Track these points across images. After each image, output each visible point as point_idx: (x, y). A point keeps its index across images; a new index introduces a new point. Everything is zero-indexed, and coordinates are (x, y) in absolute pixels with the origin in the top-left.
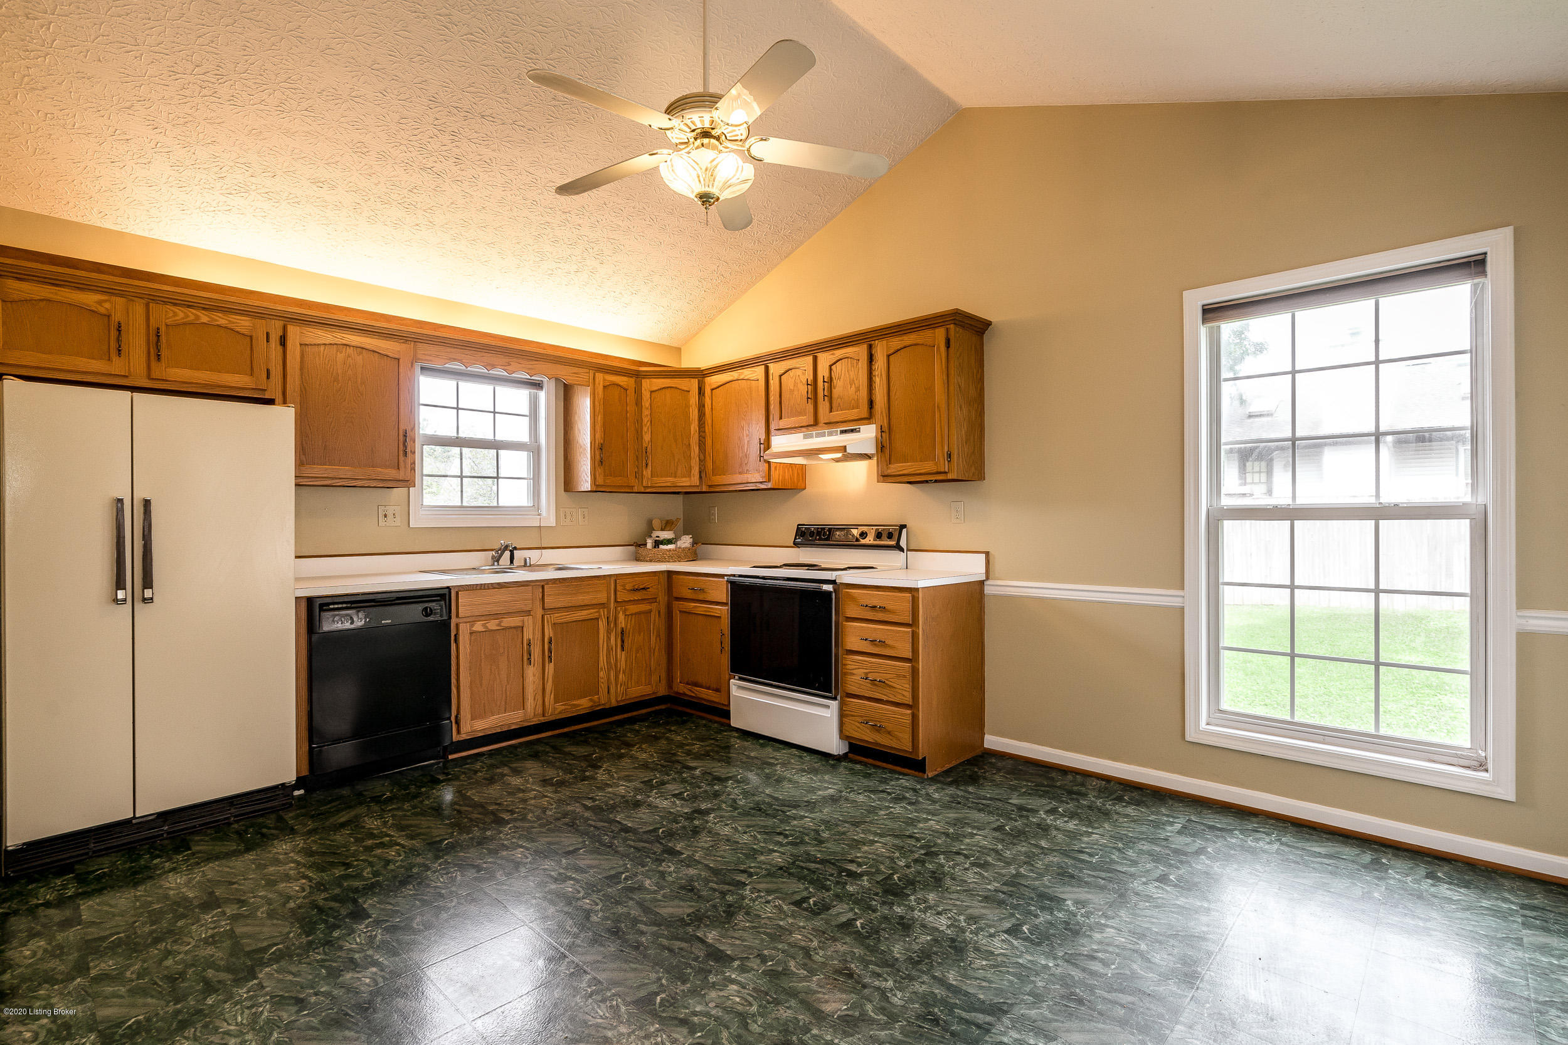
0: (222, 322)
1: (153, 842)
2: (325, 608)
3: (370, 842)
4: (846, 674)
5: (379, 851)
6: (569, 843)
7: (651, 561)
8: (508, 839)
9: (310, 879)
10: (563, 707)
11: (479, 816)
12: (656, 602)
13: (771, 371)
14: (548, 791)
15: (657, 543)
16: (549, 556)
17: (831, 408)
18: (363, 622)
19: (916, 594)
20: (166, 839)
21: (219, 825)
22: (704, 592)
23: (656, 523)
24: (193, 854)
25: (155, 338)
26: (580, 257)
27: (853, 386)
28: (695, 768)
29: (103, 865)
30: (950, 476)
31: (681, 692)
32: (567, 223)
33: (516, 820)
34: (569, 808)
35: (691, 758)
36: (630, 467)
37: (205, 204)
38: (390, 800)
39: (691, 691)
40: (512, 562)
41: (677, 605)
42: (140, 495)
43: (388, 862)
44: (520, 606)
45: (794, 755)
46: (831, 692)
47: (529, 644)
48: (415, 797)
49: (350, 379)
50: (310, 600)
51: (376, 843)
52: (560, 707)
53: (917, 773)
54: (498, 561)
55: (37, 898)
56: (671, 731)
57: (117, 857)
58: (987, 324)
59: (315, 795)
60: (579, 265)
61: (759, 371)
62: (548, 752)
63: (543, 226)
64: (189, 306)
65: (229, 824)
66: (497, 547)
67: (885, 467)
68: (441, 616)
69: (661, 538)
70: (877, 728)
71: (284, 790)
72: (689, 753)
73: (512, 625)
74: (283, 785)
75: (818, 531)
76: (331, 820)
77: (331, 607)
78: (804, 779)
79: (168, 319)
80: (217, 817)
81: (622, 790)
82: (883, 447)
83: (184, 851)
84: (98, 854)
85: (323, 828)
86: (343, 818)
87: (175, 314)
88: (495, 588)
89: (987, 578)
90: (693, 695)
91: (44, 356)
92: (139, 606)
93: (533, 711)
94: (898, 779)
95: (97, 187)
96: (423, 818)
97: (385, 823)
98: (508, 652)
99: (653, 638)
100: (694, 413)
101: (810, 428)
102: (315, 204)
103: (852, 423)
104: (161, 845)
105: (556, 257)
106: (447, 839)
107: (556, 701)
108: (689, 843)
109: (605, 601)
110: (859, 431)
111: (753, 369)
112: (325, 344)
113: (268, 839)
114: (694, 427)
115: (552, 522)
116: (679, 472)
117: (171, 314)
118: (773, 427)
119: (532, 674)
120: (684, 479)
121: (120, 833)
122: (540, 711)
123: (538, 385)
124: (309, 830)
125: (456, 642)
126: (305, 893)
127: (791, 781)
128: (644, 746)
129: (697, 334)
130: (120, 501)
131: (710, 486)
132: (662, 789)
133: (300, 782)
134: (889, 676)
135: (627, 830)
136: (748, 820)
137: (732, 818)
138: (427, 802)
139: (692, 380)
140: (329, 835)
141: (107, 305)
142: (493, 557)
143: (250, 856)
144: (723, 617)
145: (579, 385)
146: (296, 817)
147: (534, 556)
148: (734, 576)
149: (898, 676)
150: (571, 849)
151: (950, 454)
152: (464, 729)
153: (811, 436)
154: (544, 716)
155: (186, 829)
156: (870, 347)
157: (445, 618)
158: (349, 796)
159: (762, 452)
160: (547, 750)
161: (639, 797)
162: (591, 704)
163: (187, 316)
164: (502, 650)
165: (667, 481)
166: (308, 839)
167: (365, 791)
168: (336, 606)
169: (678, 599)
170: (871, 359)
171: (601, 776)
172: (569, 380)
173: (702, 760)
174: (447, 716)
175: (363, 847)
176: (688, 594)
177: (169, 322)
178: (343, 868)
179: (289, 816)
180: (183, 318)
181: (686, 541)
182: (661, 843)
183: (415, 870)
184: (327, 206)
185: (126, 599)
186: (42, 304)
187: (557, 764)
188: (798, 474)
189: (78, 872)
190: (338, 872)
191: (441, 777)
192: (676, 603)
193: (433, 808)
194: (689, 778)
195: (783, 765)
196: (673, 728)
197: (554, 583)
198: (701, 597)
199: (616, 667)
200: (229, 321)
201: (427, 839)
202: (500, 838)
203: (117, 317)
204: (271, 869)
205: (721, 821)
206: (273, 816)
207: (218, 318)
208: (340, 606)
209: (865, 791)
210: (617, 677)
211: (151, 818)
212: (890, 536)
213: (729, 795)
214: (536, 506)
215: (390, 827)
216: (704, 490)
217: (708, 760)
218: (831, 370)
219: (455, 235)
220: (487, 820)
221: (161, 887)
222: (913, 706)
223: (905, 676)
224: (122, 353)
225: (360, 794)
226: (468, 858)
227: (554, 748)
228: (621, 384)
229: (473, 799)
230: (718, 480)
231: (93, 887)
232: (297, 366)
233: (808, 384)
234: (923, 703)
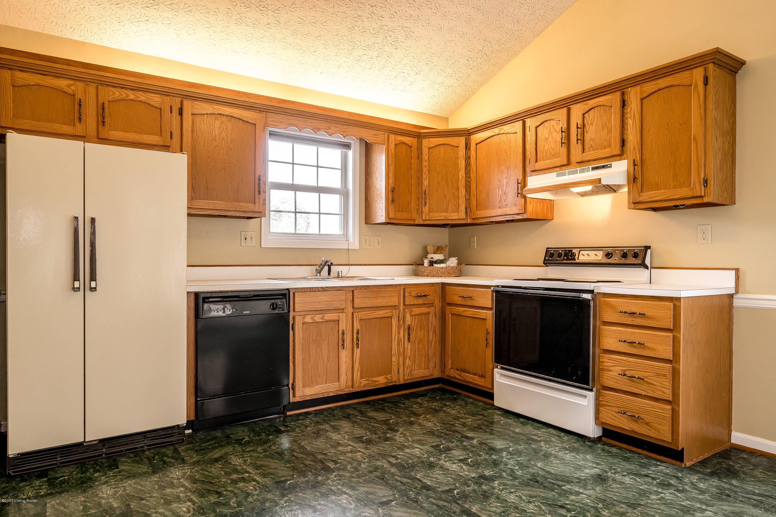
0: (143, 98)
1: (96, 460)
2: (206, 300)
3: (235, 476)
4: (603, 370)
5: (242, 484)
6: (382, 495)
7: (428, 276)
8: (334, 486)
9: (194, 503)
10: (367, 382)
11: (312, 463)
12: (433, 306)
13: (527, 125)
14: (360, 447)
15: (432, 263)
16: (354, 271)
17: (584, 149)
18: (231, 312)
19: (677, 303)
20: (104, 458)
21: (137, 451)
22: (473, 299)
23: (430, 249)
24: (120, 472)
25: (101, 110)
26: (380, 44)
27: (606, 129)
28: (472, 439)
29: (65, 473)
30: (706, 200)
31: (453, 376)
32: (373, 15)
33: (338, 469)
34: (378, 463)
35: (467, 429)
36: (413, 205)
37: (132, 17)
38: (248, 443)
39: (460, 375)
40: (329, 274)
41: (448, 309)
42: (89, 215)
43: (248, 495)
44: (337, 305)
45: (553, 434)
46: (588, 384)
47: (343, 334)
48: (265, 442)
49: (223, 139)
50: (197, 294)
51: (239, 478)
52: (364, 382)
53: (674, 461)
54: (320, 273)
55: (23, 494)
56: (447, 406)
57: (73, 468)
58: (742, 63)
59: (198, 434)
60: (380, 51)
61: (519, 125)
62: (356, 416)
63: (356, 19)
64: (123, 88)
65: (144, 451)
66: (319, 263)
67: (637, 195)
68: (283, 310)
69: (435, 259)
70: (634, 418)
71: (179, 429)
72: (464, 425)
73: (332, 319)
74: (178, 426)
75: (565, 253)
76: (209, 455)
77: (211, 300)
78: (569, 457)
79: (110, 96)
80: (135, 445)
81: (417, 452)
82: (635, 178)
83: (114, 469)
84: (64, 464)
85: (203, 461)
86: (217, 454)
87: (114, 94)
88: (319, 291)
89: (737, 292)
90: (462, 379)
91: (36, 123)
92: (88, 292)
93: (345, 383)
94: (657, 466)
95: (68, 9)
96: (271, 460)
97: (245, 461)
98: (328, 338)
99: (431, 334)
100: (462, 163)
101: (563, 168)
102: (202, 11)
103: (604, 160)
104: (100, 462)
105: (364, 45)
106: (289, 480)
107: (362, 377)
108: (483, 507)
109: (397, 304)
110: (611, 167)
111: (512, 124)
112: (207, 114)
113: (167, 465)
114: (462, 174)
115: (356, 246)
116: (450, 209)
117: (111, 93)
118: (528, 170)
119: (345, 355)
120: (454, 214)
121: (76, 451)
122: (350, 383)
123: (347, 146)
124: (194, 462)
125: (293, 330)
126: (190, 514)
127: (557, 457)
128: (428, 416)
129: (461, 105)
130: (76, 218)
131: (474, 219)
132: (449, 454)
133: (190, 424)
134: (647, 374)
135: (427, 488)
136: (529, 490)
137: (514, 486)
138: (274, 448)
139: (461, 138)
140: (207, 467)
141: (73, 88)
142: (317, 270)
143: (155, 478)
144: (488, 319)
145: (377, 143)
146: (186, 451)
147: (344, 270)
148: (498, 286)
149: (658, 375)
150: (385, 499)
151: (707, 180)
152: (298, 394)
153: (564, 174)
154: (353, 387)
155: (116, 452)
156: (623, 94)
157: (286, 311)
158: (221, 437)
159: (519, 190)
160: (356, 413)
161: (432, 459)
162: (385, 381)
163: (121, 95)
164: (324, 338)
165: (439, 217)
166: (193, 469)
167: (232, 434)
168: (213, 300)
169: (450, 304)
170: (624, 104)
171: (399, 438)
172: (370, 139)
173: (476, 431)
174: (286, 383)
175: (230, 479)
176: (459, 301)
177: (110, 98)
178: (216, 496)
179: (181, 448)
180: (118, 96)
181: (453, 262)
182: (458, 504)
183: (267, 504)
184: (209, 12)
185: (79, 288)
186: (35, 88)
187: (365, 425)
188: (547, 207)
189: (50, 477)
190: (213, 499)
191: (283, 428)
192: (448, 308)
193: (278, 453)
194: (469, 447)
195: (546, 442)
196: (447, 404)
197: (361, 289)
198: (469, 303)
199: (404, 354)
200: (147, 97)
201: (275, 479)
202: (328, 483)
203: (79, 96)
204: (168, 491)
205: (506, 489)
206: (171, 448)
207: (139, 96)
208: (216, 299)
209: (629, 473)
210: (404, 363)
211: (94, 443)
212: (636, 255)
213: (506, 465)
214: (346, 234)
215: (249, 465)
216: (468, 222)
217: (481, 432)
218: (584, 117)
219: (294, 31)
220: (317, 467)
221: (97, 495)
222: (673, 402)
223: (665, 375)
224: (82, 120)
225: (228, 437)
226: (306, 498)
227: (361, 412)
228: (407, 142)
229: (306, 449)
230: (481, 213)
231: (57, 490)
232: (190, 130)
233: (562, 132)
234: (682, 400)
